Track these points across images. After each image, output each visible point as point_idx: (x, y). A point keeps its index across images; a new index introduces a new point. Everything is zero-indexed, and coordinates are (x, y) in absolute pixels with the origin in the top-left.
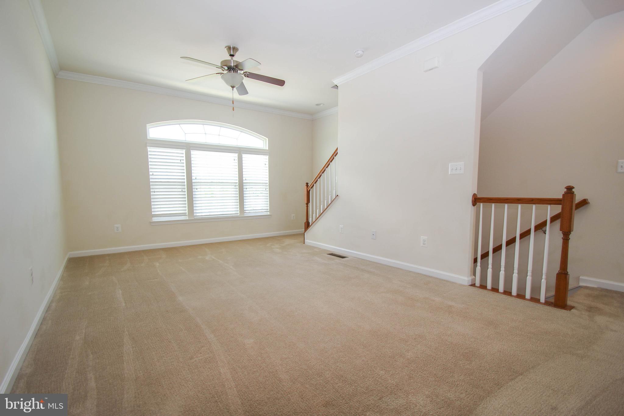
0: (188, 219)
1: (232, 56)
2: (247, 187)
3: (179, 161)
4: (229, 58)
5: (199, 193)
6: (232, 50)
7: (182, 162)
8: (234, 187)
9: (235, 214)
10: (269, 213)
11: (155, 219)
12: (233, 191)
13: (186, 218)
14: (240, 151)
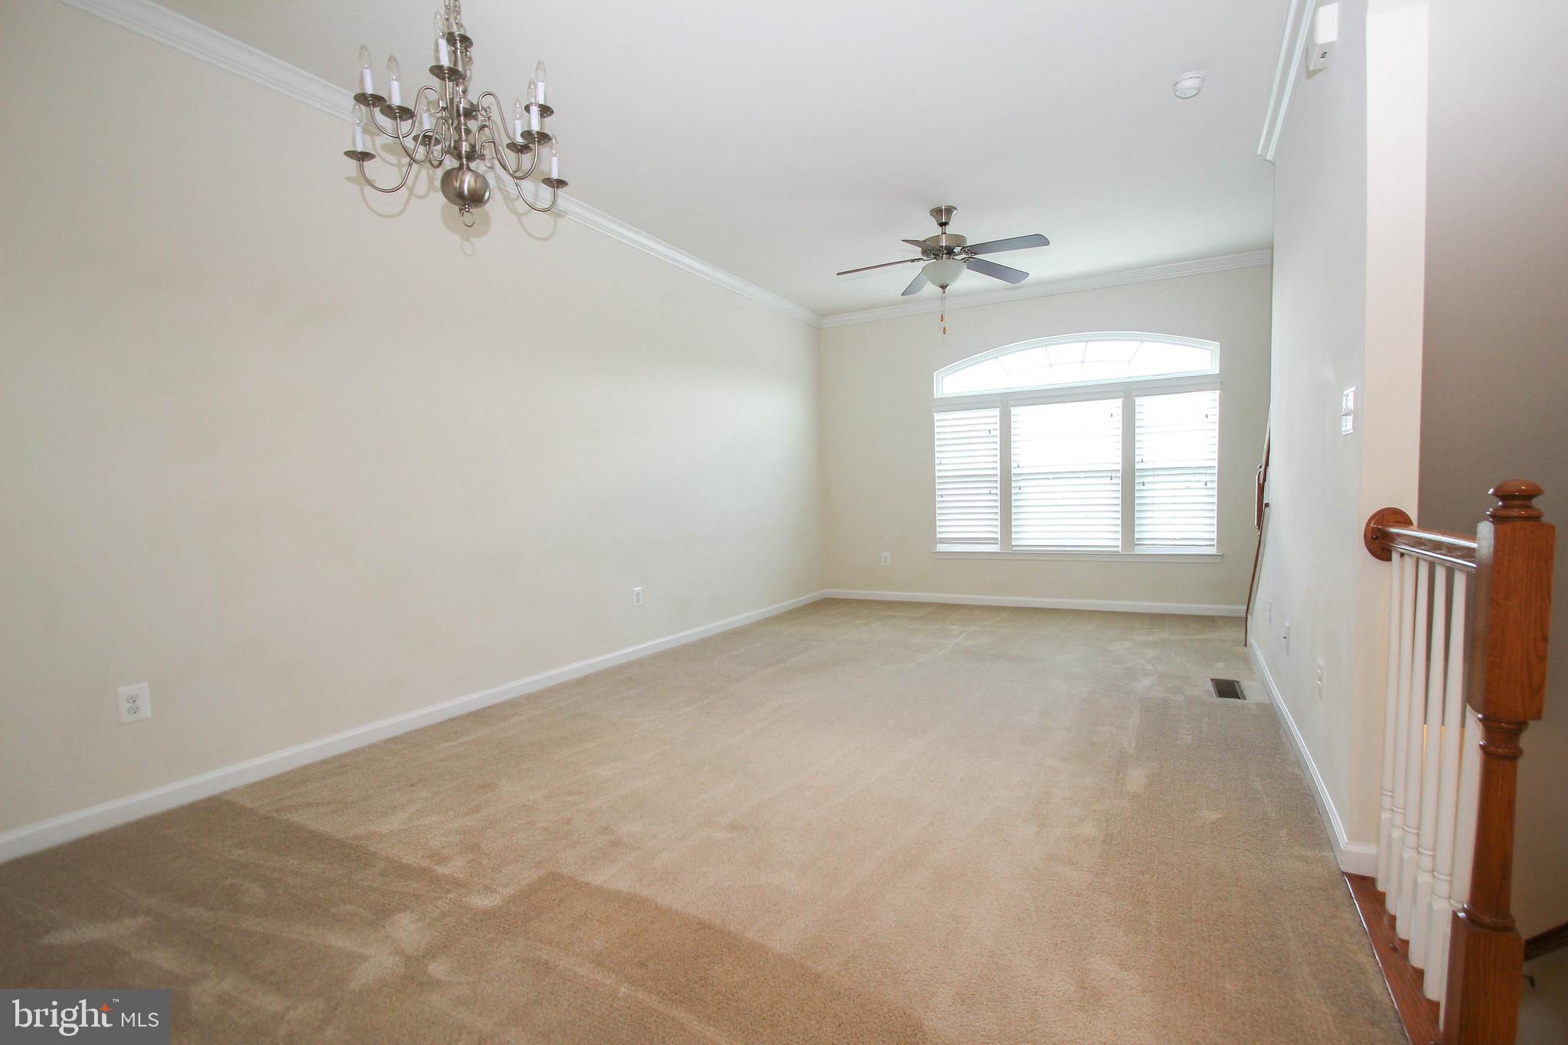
0: (999, 551)
1: (943, 225)
2: (1146, 480)
3: (987, 433)
4: (938, 231)
5: (1025, 495)
6: (942, 215)
7: (993, 433)
8: (1108, 480)
9: (1114, 546)
10: (1213, 551)
11: (942, 548)
12: (1111, 493)
13: (995, 548)
14: (1129, 392)
